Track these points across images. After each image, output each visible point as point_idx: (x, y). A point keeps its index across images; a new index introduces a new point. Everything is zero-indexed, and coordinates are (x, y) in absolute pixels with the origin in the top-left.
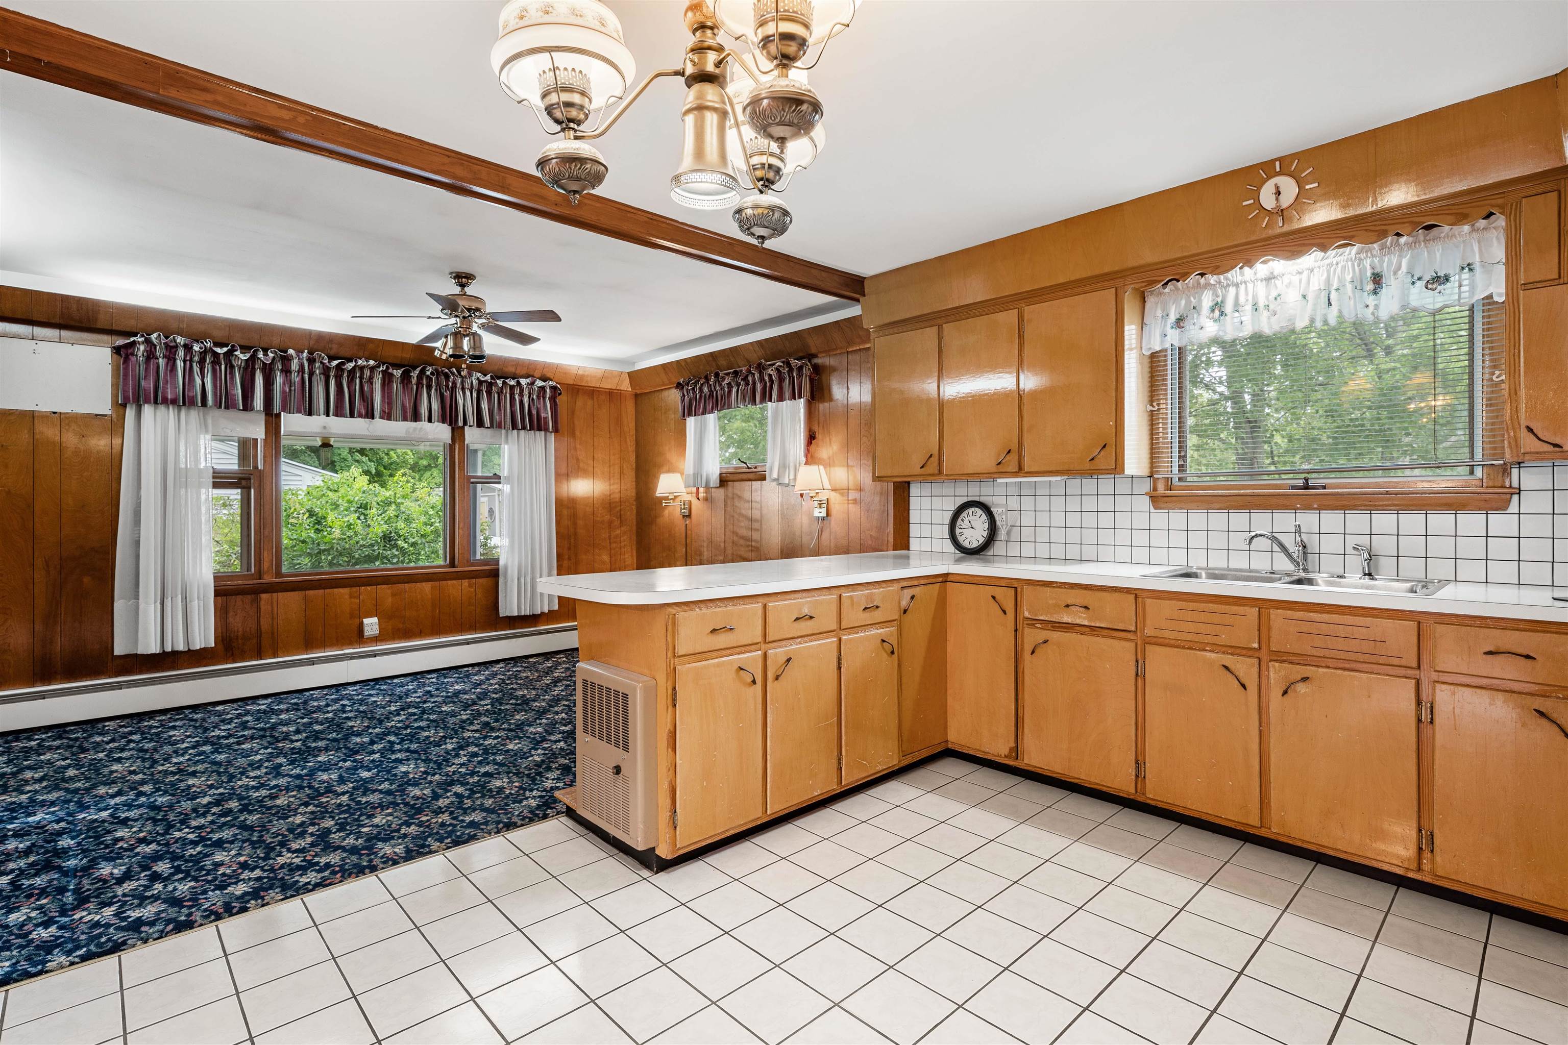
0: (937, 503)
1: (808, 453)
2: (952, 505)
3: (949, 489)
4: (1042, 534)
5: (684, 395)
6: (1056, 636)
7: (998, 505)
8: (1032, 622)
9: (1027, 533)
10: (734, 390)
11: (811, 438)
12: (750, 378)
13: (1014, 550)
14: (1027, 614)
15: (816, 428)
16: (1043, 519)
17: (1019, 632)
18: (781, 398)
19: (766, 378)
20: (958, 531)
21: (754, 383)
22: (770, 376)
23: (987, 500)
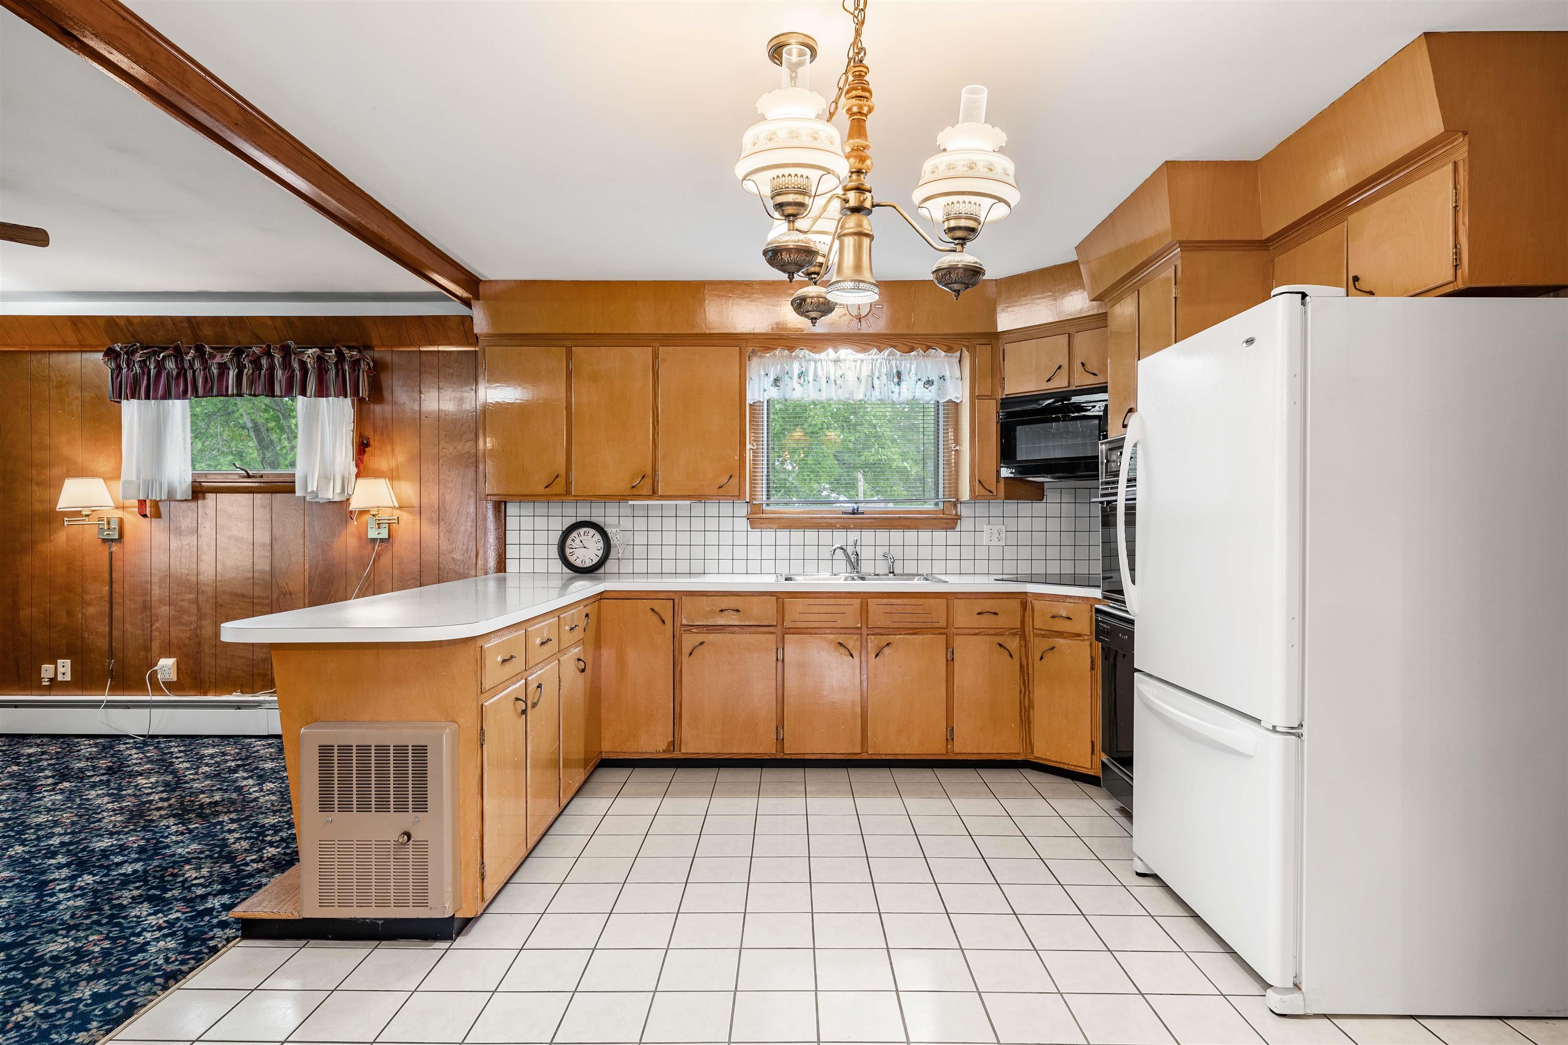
0: (541, 523)
1: (359, 461)
2: (558, 525)
3: (555, 509)
4: (655, 552)
5: (119, 368)
6: (712, 638)
7: (611, 526)
8: (690, 628)
9: (640, 551)
10: (232, 374)
11: (362, 447)
12: (264, 362)
13: (626, 567)
14: (684, 622)
15: (369, 433)
16: (655, 538)
17: (677, 638)
18: (322, 392)
19: (296, 365)
20: (568, 551)
21: (272, 369)
22: (303, 364)
23: (599, 520)
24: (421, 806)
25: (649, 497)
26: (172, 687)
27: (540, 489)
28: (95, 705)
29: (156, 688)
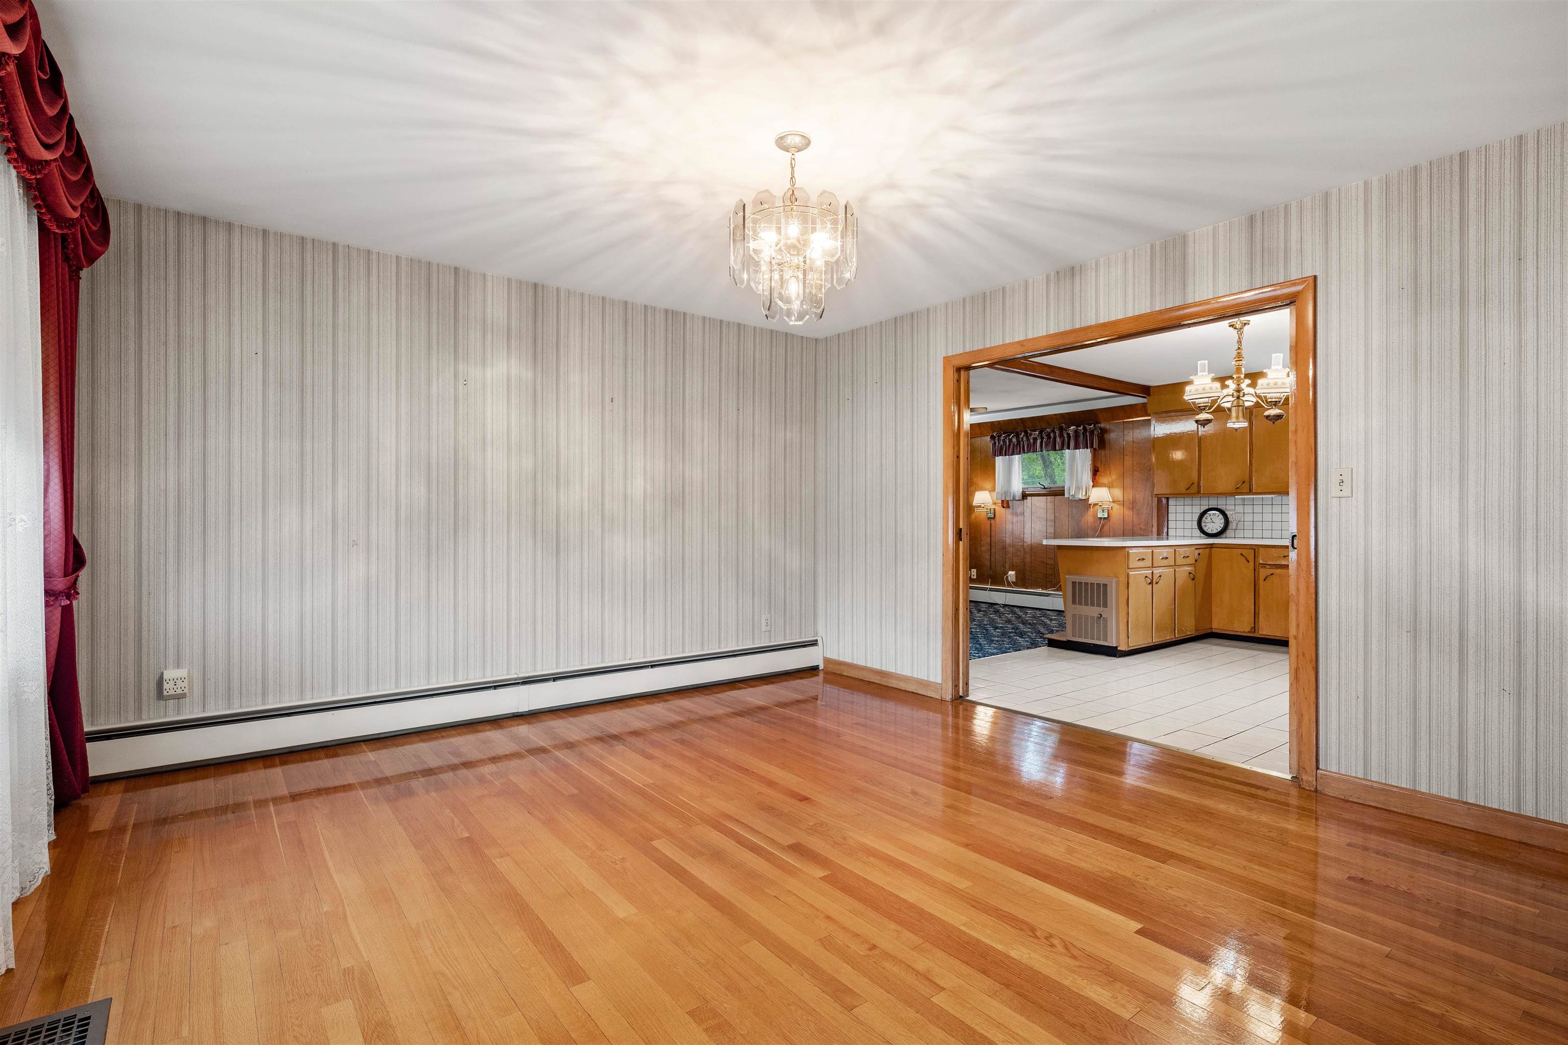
0: (1188, 509)
1: (1094, 480)
2: (1198, 510)
3: (1196, 501)
4: (1258, 526)
5: (995, 443)
6: (1278, 571)
7: (1229, 510)
8: (1264, 566)
9: (1248, 525)
10: (1039, 442)
11: (1095, 472)
12: (1052, 435)
13: (1240, 533)
14: (1261, 562)
15: (1099, 465)
16: (1258, 517)
17: (1257, 571)
18: (1077, 447)
19: (1065, 435)
20: (1203, 524)
21: (1055, 438)
22: (1069, 435)
23: (1223, 507)
24: (1105, 605)
25: (1248, 494)
26: (1016, 584)
27: (1183, 491)
28: (985, 589)
29: (1009, 585)
